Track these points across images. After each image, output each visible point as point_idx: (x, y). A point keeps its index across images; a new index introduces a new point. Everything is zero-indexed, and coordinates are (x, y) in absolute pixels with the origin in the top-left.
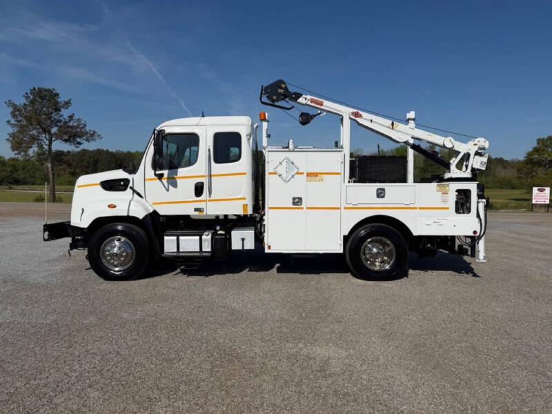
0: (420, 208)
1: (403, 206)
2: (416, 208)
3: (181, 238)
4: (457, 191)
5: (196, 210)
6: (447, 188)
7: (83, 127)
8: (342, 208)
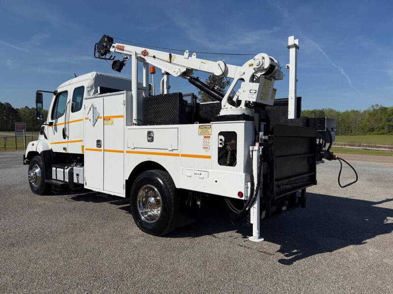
0: (183, 155)
1: (167, 152)
2: (177, 155)
3: (58, 169)
4: (221, 133)
5: (65, 149)
6: (210, 130)
8: (125, 152)
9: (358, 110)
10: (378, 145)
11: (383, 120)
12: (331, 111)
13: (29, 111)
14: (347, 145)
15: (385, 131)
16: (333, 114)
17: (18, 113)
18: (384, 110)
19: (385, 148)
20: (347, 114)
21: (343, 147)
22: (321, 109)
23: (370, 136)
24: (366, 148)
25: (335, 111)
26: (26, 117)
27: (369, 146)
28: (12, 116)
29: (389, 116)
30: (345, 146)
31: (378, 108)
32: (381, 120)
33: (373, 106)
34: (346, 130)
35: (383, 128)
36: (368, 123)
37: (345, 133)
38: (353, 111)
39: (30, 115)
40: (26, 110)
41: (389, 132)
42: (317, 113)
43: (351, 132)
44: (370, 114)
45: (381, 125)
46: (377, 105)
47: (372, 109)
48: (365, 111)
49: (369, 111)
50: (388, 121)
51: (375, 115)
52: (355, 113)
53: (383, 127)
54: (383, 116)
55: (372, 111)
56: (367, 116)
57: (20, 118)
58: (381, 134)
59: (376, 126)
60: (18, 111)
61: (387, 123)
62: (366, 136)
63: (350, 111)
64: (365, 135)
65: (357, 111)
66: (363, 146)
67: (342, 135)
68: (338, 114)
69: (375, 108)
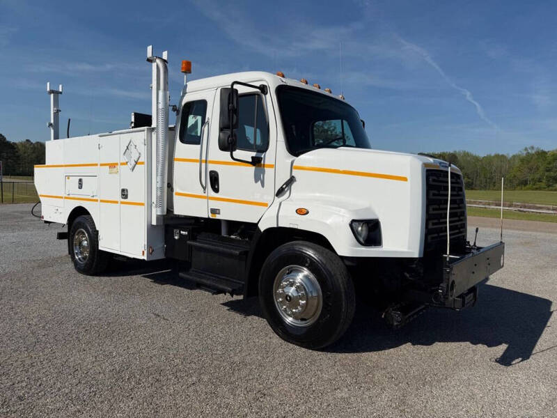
7: (334, 130)
9: (505, 154)
10: (538, 205)
11: (541, 169)
12: (466, 155)
13: (32, 146)
14: (493, 204)
15: (543, 185)
16: (469, 159)
17: (15, 148)
18: (542, 154)
19: (549, 209)
20: (489, 159)
21: (487, 206)
22: (451, 152)
23: (521, 191)
24: (522, 209)
25: (472, 156)
26: (26, 155)
27: (525, 207)
28: (7, 153)
29: (549, 163)
30: (489, 205)
31: (533, 152)
32: (538, 169)
33: (526, 149)
34: (486, 182)
35: (540, 181)
36: (519, 173)
37: (485, 186)
38: (497, 156)
39: (34, 152)
40: (28, 145)
41: (549, 186)
42: (446, 157)
43: (494, 186)
44: (522, 160)
45: (537, 176)
46: (533, 148)
47: (525, 152)
48: (514, 156)
49: (520, 155)
50: (547, 171)
51: (529, 162)
52: (501, 158)
53: (540, 179)
54: (540, 164)
55: (525, 155)
56: (517, 163)
57: (18, 157)
58: (537, 189)
59: (530, 177)
60: (16, 147)
61: (547, 174)
62: (516, 192)
63: (493, 155)
64: (515, 190)
65: (503, 156)
66: (516, 206)
67: (481, 189)
68: (477, 159)
69: (530, 151)
